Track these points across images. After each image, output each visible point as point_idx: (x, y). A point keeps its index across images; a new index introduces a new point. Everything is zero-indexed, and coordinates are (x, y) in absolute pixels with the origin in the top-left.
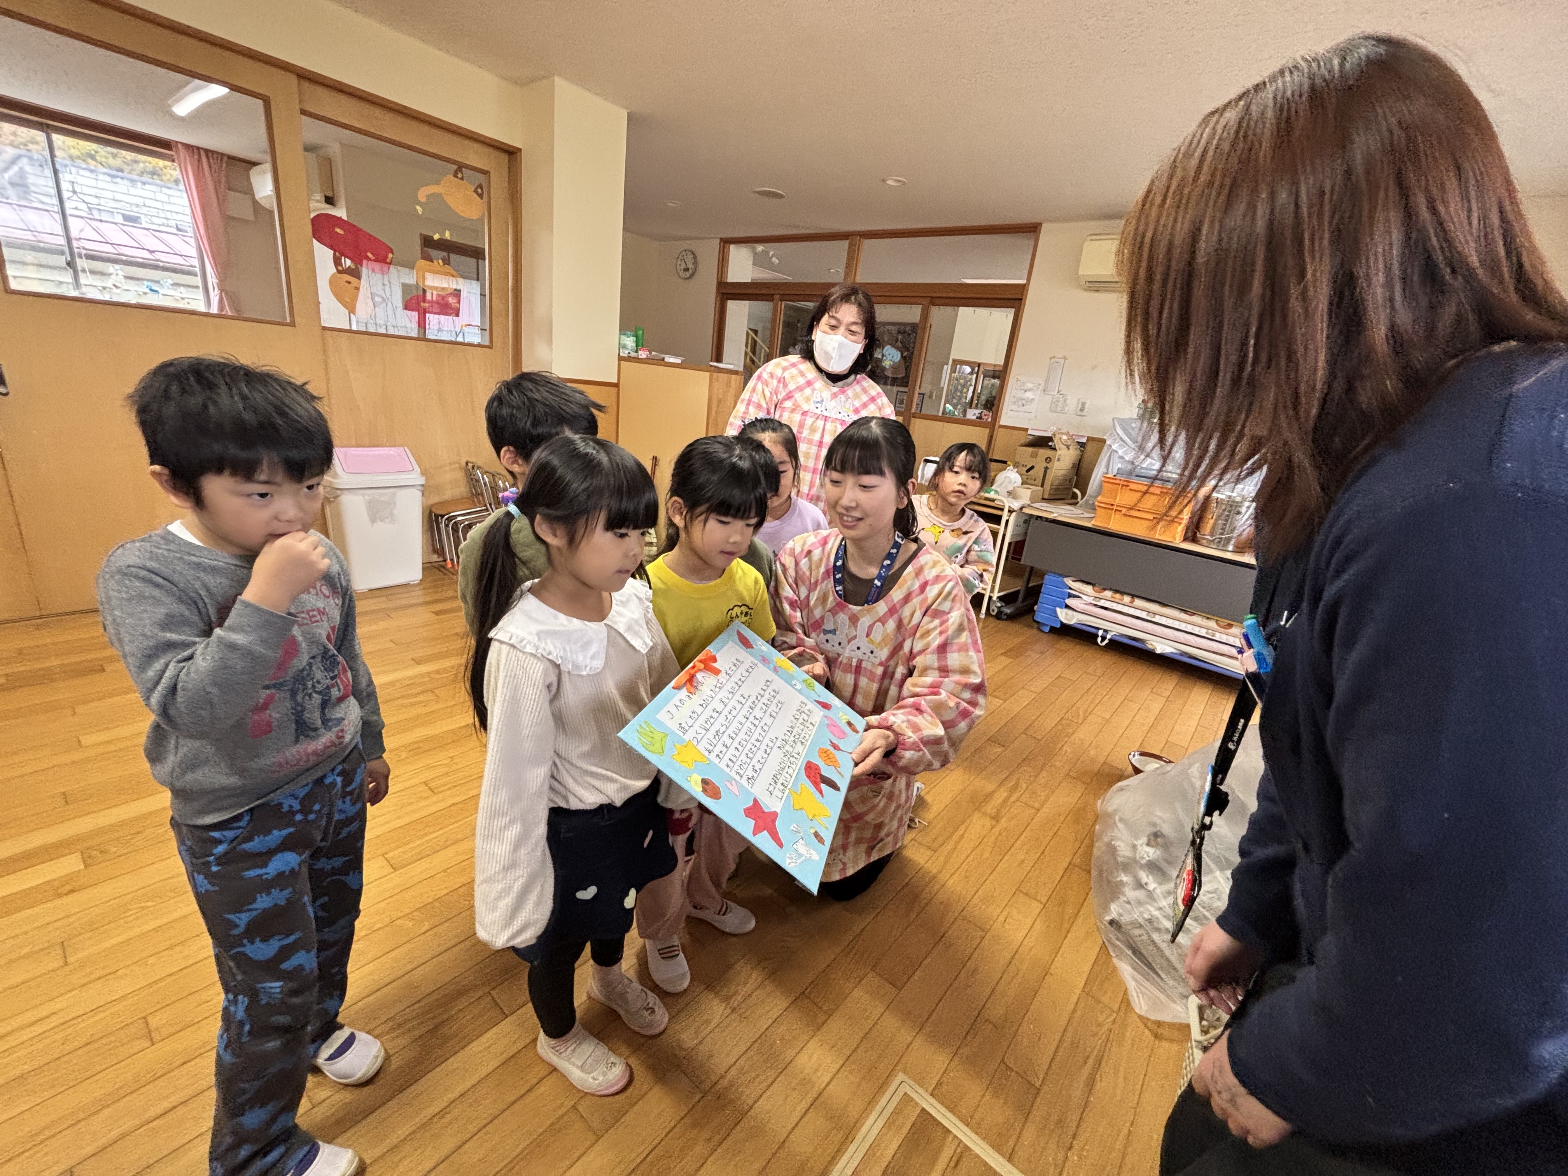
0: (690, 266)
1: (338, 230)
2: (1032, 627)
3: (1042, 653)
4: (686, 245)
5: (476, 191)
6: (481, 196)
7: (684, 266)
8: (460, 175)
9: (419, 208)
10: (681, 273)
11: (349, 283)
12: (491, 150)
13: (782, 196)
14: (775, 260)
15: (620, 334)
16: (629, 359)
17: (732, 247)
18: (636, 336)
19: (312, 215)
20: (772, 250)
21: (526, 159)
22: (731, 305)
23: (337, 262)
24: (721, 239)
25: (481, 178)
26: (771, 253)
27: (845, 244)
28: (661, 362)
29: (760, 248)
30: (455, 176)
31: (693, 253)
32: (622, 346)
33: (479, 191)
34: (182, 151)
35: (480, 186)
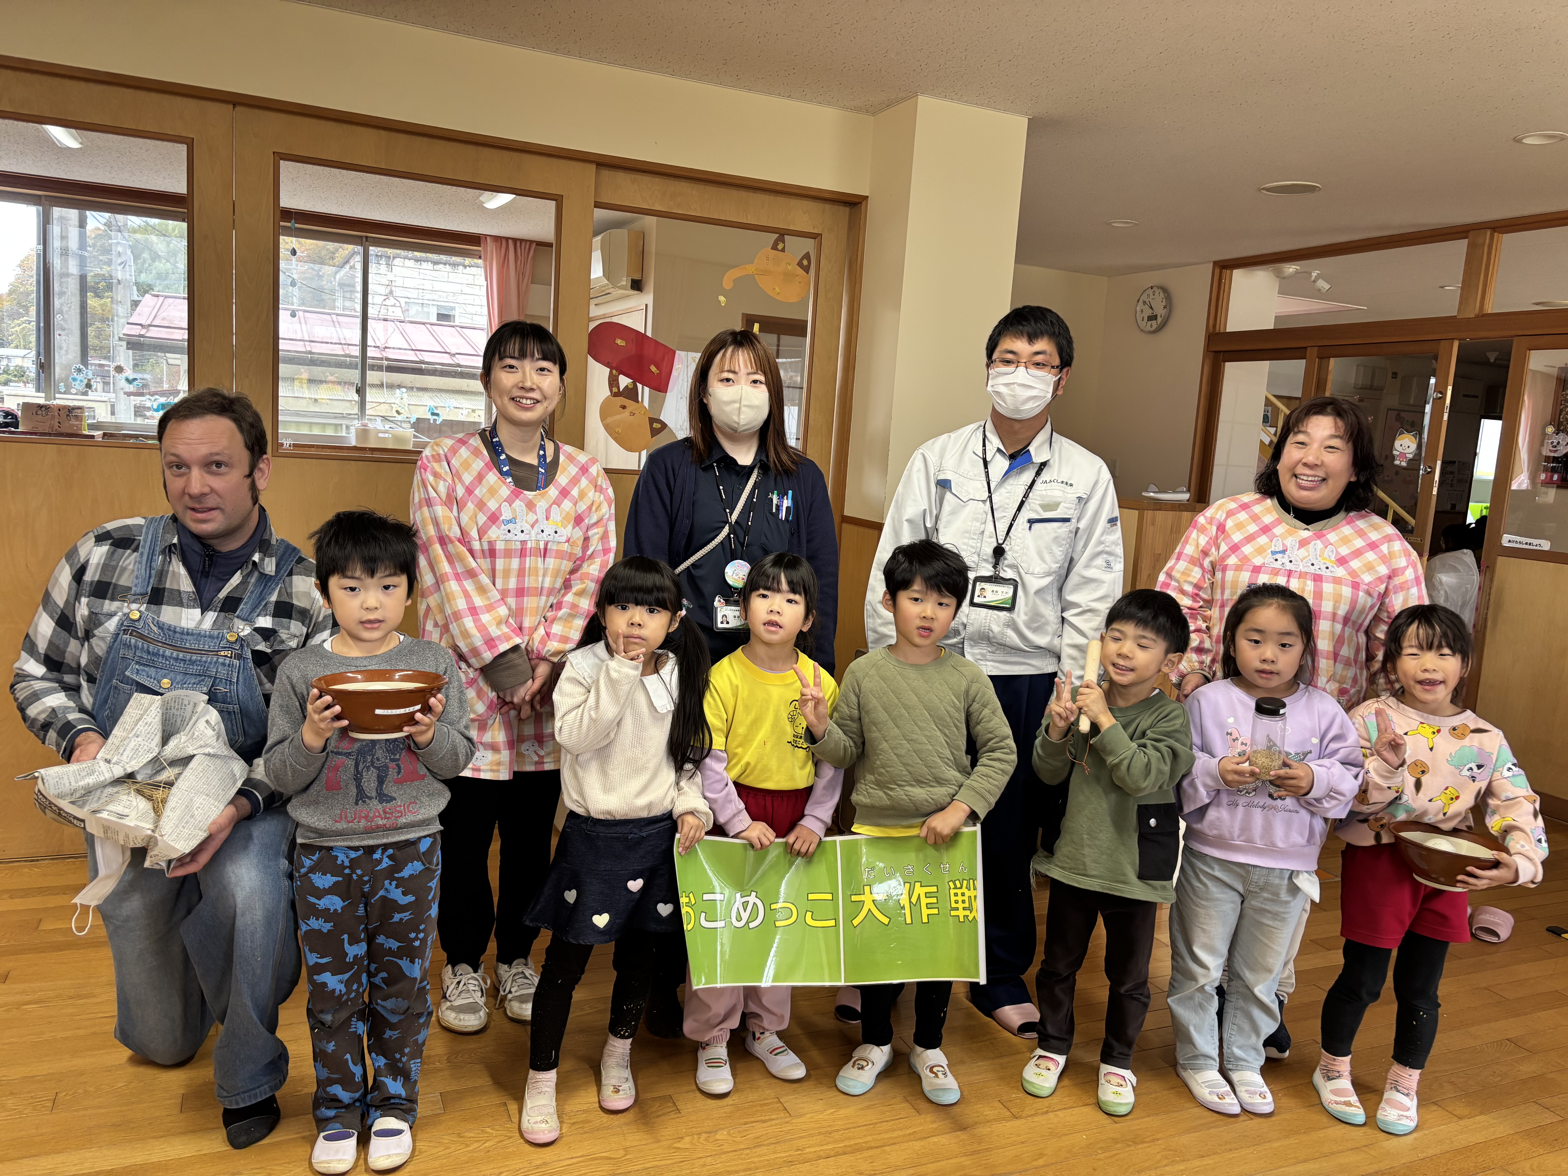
0: (1160, 311)
1: (619, 342)
4: (1155, 277)
5: (800, 264)
6: (807, 269)
7: (1148, 312)
8: (780, 246)
9: (722, 298)
10: (1143, 324)
11: (624, 407)
12: (828, 207)
13: (1312, 189)
14: (1323, 285)
17: (1238, 275)
19: (592, 325)
20: (1316, 269)
21: (873, 210)
22: (1232, 370)
23: (613, 382)
24: (1215, 263)
25: (809, 245)
26: (1314, 275)
27: (1462, 245)
29: (1291, 269)
30: (774, 247)
31: (1165, 290)
33: (805, 262)
34: (490, 244)
35: (807, 256)
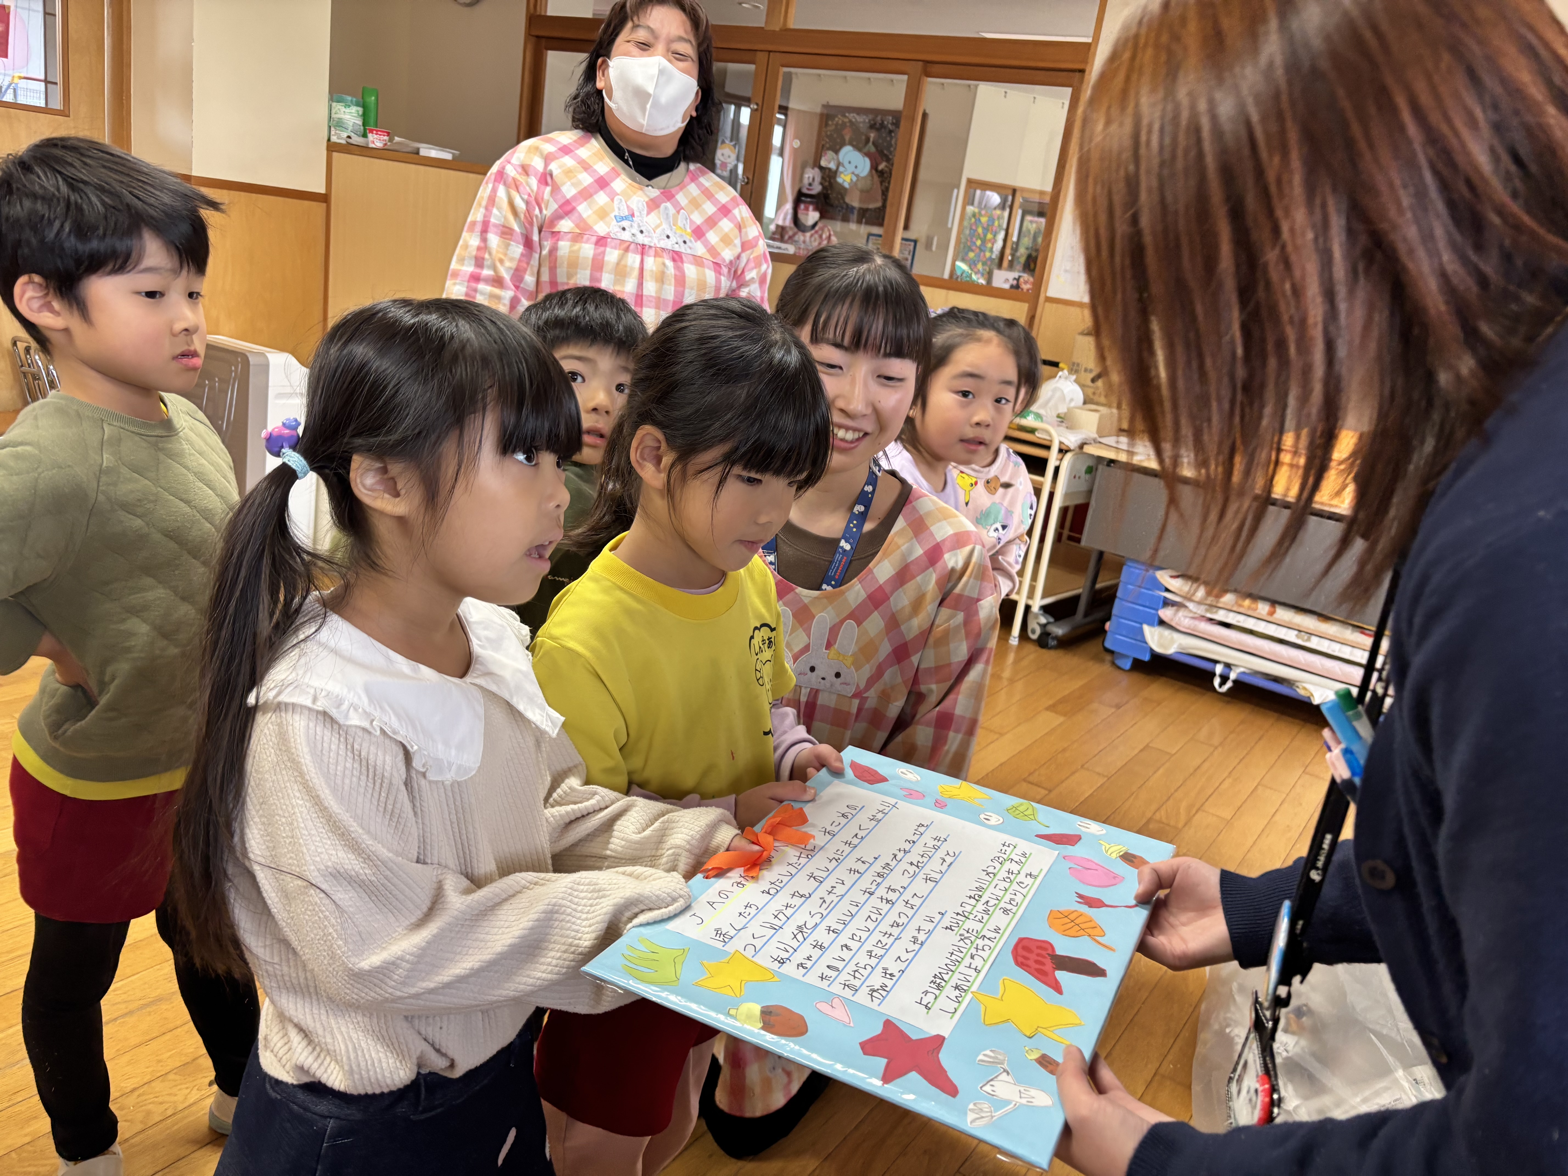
2: (1102, 661)
3: (1118, 706)
15: (331, 99)
16: (348, 148)
18: (364, 106)
28: (415, 158)
32: (334, 123)
